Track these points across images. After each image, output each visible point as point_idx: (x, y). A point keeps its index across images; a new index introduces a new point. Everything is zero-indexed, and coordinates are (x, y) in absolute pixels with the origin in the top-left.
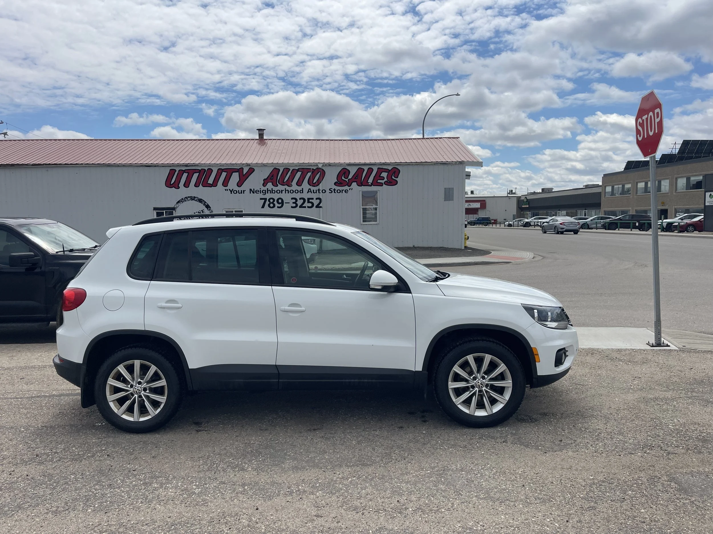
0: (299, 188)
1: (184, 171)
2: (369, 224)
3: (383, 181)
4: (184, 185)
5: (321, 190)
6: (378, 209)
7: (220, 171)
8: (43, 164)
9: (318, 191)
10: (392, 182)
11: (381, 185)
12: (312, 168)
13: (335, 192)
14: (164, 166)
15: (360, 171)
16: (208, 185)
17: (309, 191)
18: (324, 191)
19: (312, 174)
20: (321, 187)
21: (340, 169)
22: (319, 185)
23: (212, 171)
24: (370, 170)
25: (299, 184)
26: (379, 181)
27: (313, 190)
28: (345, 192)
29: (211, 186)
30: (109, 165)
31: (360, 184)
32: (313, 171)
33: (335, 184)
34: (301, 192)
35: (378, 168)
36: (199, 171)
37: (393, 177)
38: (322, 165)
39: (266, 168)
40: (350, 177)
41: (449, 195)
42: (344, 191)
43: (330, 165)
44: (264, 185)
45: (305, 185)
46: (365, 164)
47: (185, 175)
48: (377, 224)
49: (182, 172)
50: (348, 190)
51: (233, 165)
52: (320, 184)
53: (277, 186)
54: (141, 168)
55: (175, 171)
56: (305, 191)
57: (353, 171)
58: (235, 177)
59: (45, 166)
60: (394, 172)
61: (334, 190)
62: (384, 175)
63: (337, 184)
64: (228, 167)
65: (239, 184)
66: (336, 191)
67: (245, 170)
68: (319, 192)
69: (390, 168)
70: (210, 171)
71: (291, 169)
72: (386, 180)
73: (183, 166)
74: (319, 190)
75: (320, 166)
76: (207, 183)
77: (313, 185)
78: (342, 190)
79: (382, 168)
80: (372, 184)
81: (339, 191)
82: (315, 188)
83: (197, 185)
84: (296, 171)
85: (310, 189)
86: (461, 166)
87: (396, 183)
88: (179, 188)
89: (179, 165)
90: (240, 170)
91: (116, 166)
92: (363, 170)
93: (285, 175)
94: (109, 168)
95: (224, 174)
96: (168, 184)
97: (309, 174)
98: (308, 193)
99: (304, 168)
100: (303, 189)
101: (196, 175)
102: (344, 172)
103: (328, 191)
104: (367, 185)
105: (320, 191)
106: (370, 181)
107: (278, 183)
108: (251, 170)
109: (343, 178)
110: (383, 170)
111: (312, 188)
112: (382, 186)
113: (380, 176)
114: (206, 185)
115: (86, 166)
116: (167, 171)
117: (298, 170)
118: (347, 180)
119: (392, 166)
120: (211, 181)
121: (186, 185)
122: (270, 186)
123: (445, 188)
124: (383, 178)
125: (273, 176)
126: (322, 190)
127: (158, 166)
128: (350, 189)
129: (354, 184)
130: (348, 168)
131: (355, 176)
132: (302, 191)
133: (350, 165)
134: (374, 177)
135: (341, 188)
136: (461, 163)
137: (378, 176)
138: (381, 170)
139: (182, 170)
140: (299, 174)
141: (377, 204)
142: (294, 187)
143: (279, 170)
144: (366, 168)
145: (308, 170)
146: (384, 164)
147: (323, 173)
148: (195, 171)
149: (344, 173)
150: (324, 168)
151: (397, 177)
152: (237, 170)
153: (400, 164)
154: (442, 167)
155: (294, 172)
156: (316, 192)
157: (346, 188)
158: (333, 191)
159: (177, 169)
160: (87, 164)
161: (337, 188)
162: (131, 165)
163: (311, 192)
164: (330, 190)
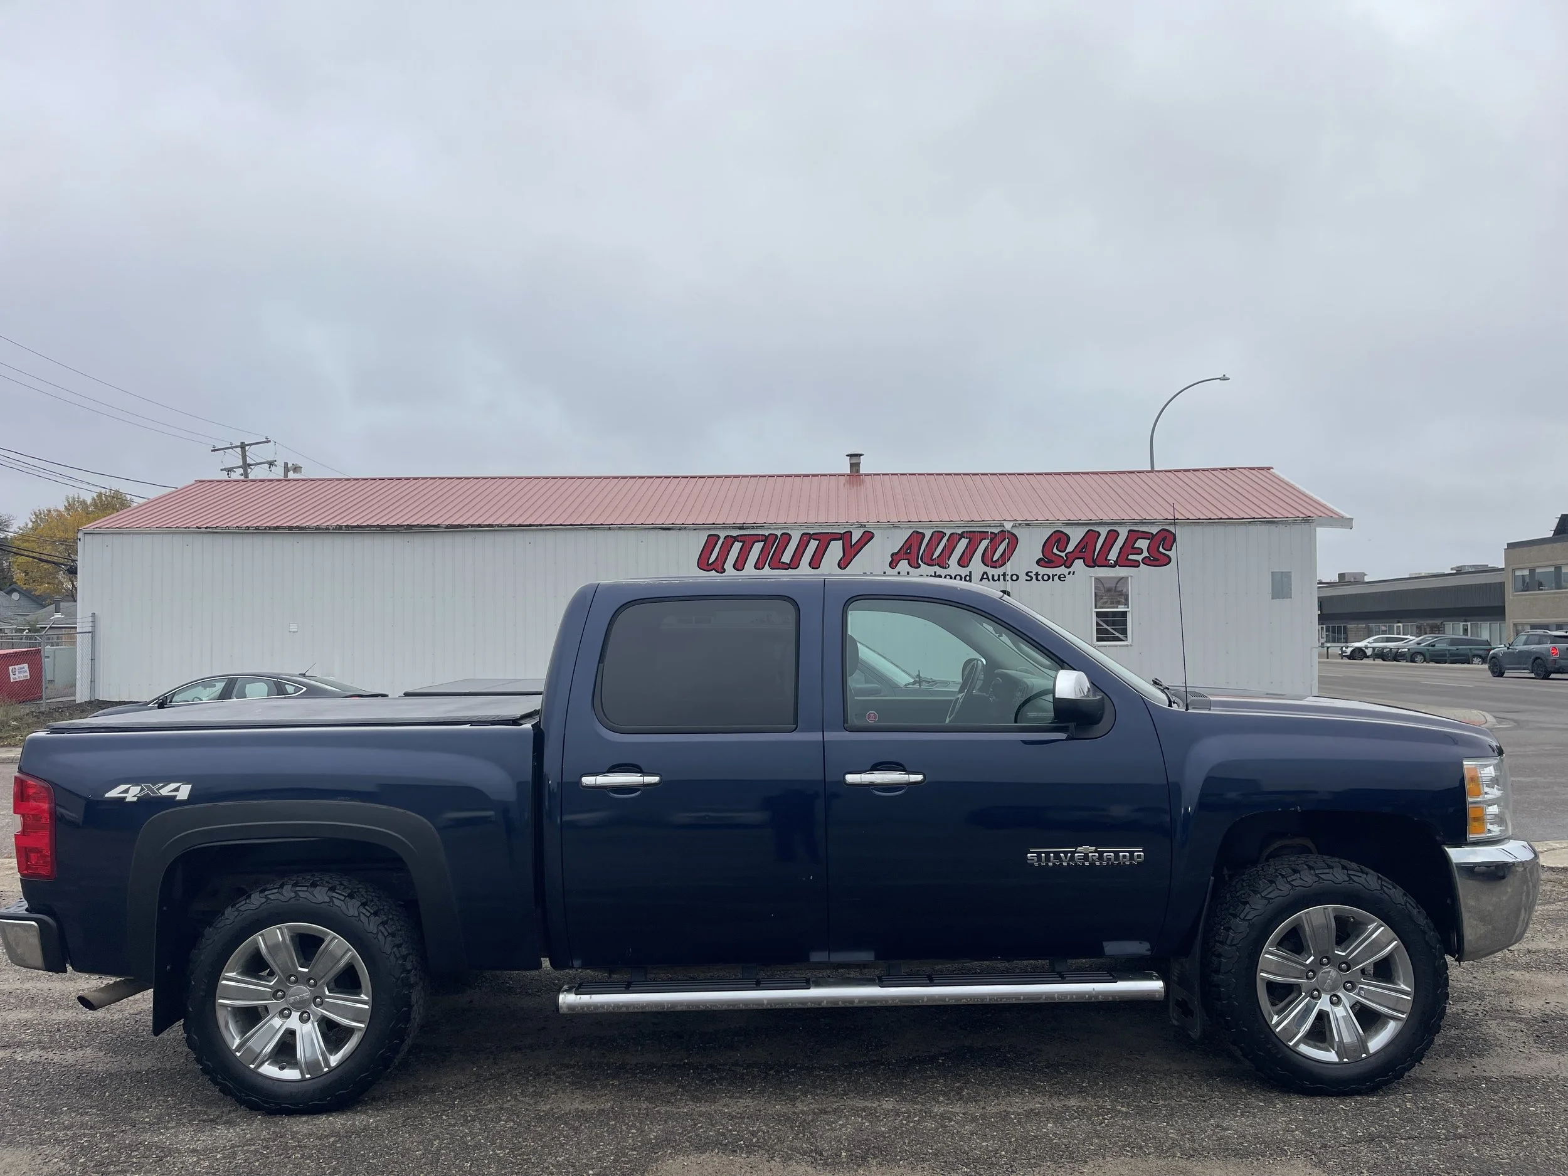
0: (964, 572)
1: (735, 539)
2: (1110, 646)
3: (1139, 558)
4: (734, 567)
5: (1010, 575)
6: (1129, 615)
7: (806, 539)
8: (467, 526)
9: (1001, 577)
10: (1158, 560)
11: (1136, 565)
12: (989, 530)
13: (1037, 579)
14: (697, 528)
15: (1092, 536)
16: (782, 566)
17: (984, 577)
18: (1015, 578)
19: (990, 542)
20: (1009, 568)
21: (1048, 532)
22: (1005, 563)
23: (790, 537)
24: (1113, 536)
25: (963, 562)
26: (1130, 557)
27: (993, 576)
28: (1059, 578)
29: (787, 567)
30: (592, 527)
31: (1092, 563)
32: (993, 536)
33: (1038, 562)
34: (968, 578)
35: (1130, 531)
36: (765, 539)
37: (1161, 549)
38: (1011, 524)
39: (898, 531)
40: (1070, 548)
41: (1281, 587)
42: (1056, 578)
43: (1028, 525)
44: (893, 565)
45: (976, 565)
46: (1101, 523)
47: (737, 546)
48: (1127, 646)
49: (730, 540)
50: (1066, 575)
51: (832, 525)
52: (1008, 564)
53: (919, 567)
54: (653, 532)
55: (718, 537)
56: (976, 576)
57: (1076, 536)
58: (835, 550)
59: (470, 529)
60: (1164, 540)
61: (1037, 574)
62: (1143, 544)
63: (1042, 563)
64: (823, 528)
65: (843, 564)
66: (1040, 578)
67: (856, 536)
68: (1004, 580)
69: (1154, 530)
70: (787, 538)
71: (948, 532)
72: (1145, 554)
73: (734, 528)
74: (1004, 575)
75: (1008, 526)
76: (779, 562)
77: (993, 564)
78: (1053, 576)
79: (1138, 531)
80: (1117, 563)
81: (1046, 578)
82: (996, 572)
83: (758, 566)
84: (958, 537)
85: (986, 573)
86: (1307, 526)
87: (1168, 560)
88: (724, 571)
89: (725, 526)
90: (845, 537)
91: (604, 529)
92: (1097, 534)
93: (935, 543)
94: (591, 533)
95: (813, 544)
96: (703, 563)
97: (985, 543)
98: (981, 580)
99: (975, 532)
100: (970, 572)
101: (758, 546)
102: (1059, 539)
103: (1023, 577)
104: (1106, 563)
105: (1008, 578)
106: (1113, 556)
107: (920, 562)
108: (868, 537)
109: (1055, 551)
110: (1140, 535)
111: (991, 571)
112: (1138, 566)
113: (1133, 547)
114: (777, 565)
115: (548, 529)
116: (703, 537)
117: (962, 536)
118: (1063, 554)
119: (1158, 525)
120: (786, 558)
121: (739, 565)
122: (903, 565)
123: (1272, 572)
124: (1139, 551)
125: (910, 548)
126: (1012, 575)
127: (685, 528)
128: (1069, 574)
129: (1079, 563)
130: (1067, 530)
131: (1079, 549)
132: (970, 576)
133: (1069, 524)
134: (1121, 549)
135: (1050, 571)
136: (1307, 520)
137: (1129, 547)
138: (1134, 535)
139: (732, 536)
140: (964, 542)
141: (1126, 604)
142: (953, 567)
143: (923, 535)
144: (1103, 531)
145: (983, 535)
146: (1143, 522)
147: (1014, 541)
148: (757, 538)
149: (1058, 541)
150: (1015, 531)
151: (1170, 550)
152: (839, 536)
153: (1174, 522)
154: (1265, 528)
155: (954, 539)
156: (999, 580)
157: (1062, 570)
158: (1034, 577)
159: (722, 535)
160: (551, 525)
161: (1042, 571)
162: (633, 527)
163: (988, 578)
164: (1027, 574)
